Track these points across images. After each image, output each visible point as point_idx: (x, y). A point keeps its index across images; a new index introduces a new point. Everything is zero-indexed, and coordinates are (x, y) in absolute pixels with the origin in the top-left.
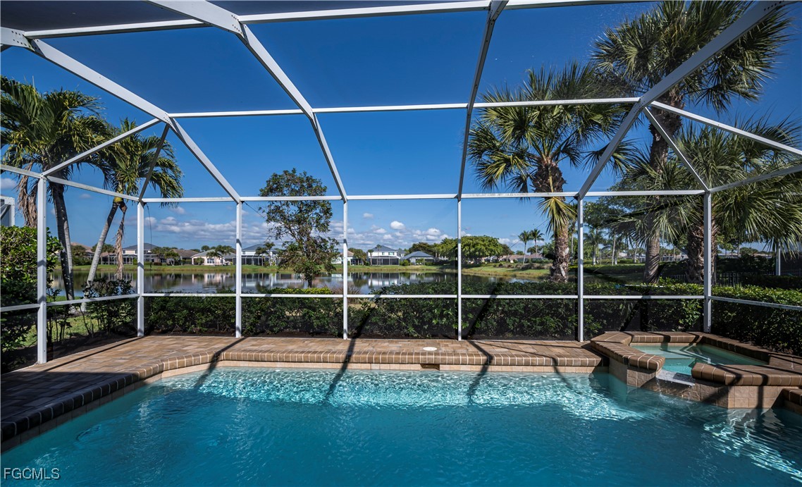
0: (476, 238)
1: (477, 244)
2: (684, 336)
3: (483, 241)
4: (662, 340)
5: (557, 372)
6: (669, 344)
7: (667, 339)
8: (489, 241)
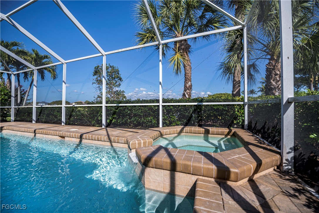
0: (221, 94)
1: (222, 96)
2: (221, 130)
3: (225, 95)
4: (204, 133)
5: (112, 146)
6: (209, 135)
7: (207, 132)
8: (228, 95)
